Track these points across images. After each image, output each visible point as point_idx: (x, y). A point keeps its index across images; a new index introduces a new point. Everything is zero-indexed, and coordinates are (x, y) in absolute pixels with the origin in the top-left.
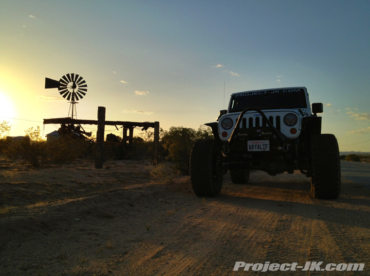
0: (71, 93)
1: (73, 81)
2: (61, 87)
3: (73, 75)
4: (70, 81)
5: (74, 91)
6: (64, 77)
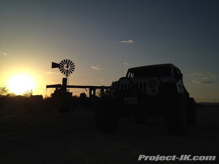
0: (66, 70)
1: (67, 64)
2: (60, 67)
3: (67, 60)
6: (62, 62)
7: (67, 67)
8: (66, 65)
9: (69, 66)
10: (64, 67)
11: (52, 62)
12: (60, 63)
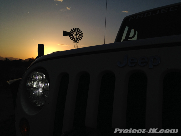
0: (75, 38)
2: (70, 35)
3: (76, 29)
4: (75, 32)
5: (76, 37)
6: (72, 30)
7: (76, 35)
8: (75, 33)
9: (78, 34)
10: (74, 35)
11: (63, 31)
12: (70, 32)
